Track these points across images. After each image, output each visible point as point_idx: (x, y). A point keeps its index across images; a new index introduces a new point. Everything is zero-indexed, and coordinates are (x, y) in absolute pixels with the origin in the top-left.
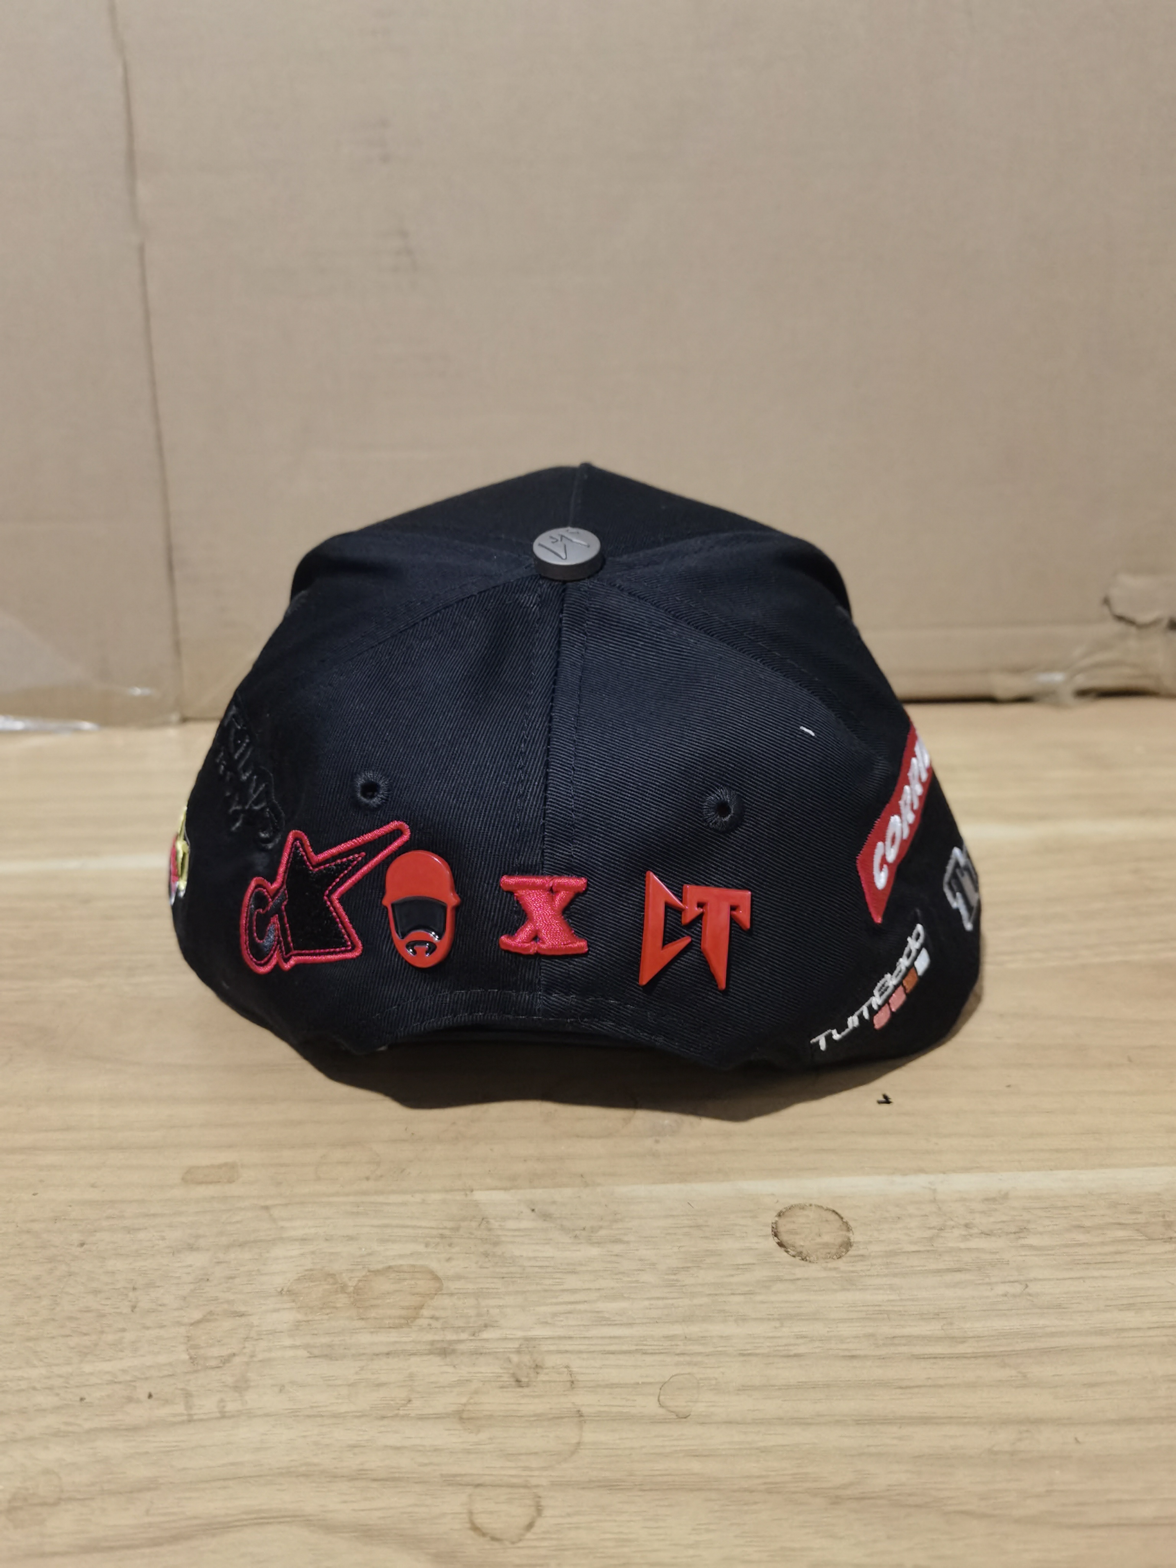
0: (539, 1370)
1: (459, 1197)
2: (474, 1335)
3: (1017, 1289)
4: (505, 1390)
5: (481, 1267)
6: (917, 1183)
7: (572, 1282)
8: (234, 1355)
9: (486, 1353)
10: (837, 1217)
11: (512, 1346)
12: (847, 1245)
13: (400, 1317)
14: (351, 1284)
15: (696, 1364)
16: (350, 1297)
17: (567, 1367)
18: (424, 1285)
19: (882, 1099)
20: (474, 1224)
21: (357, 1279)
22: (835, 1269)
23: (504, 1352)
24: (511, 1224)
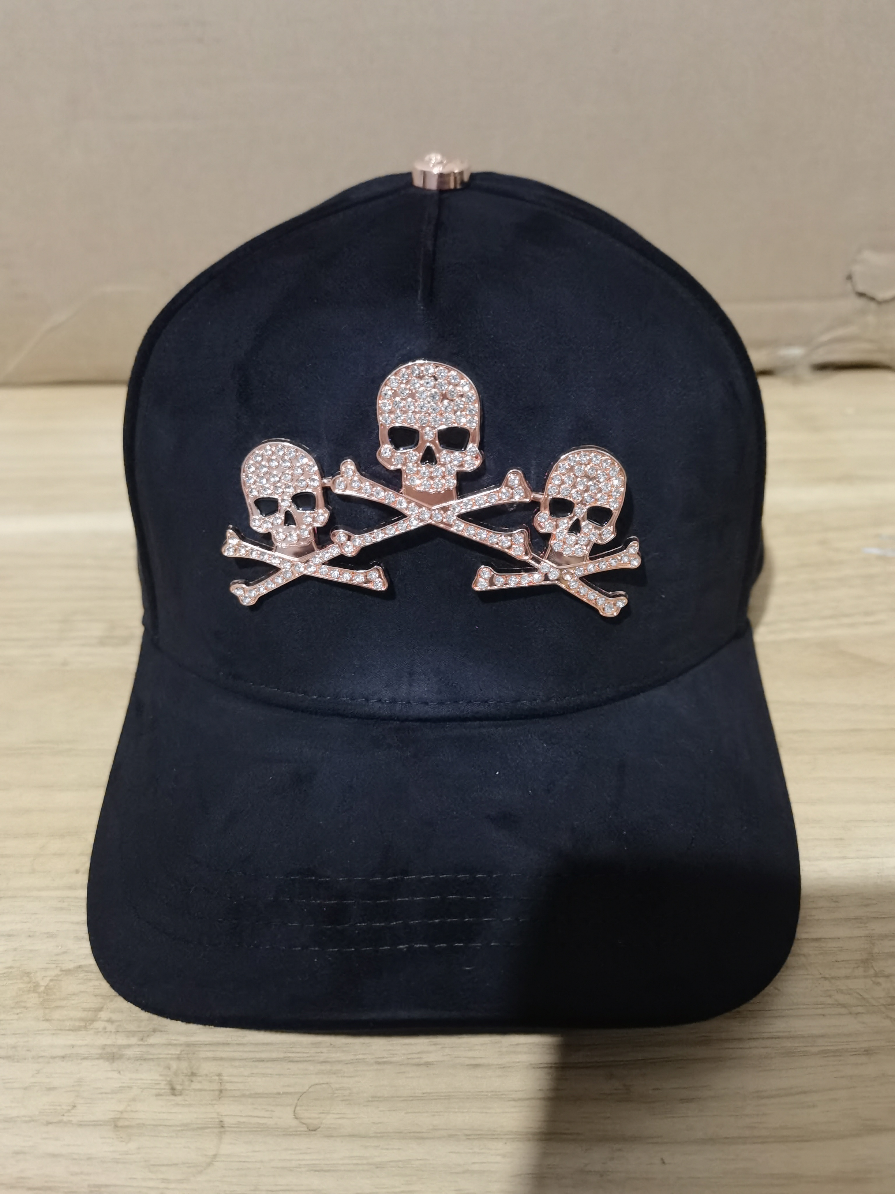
0: (194, 1079)
2: (142, 1040)
4: (160, 1097)
9: (149, 1059)
11: (174, 1053)
13: (82, 1019)
15: (334, 1074)
16: (40, 997)
17: (219, 1075)
21: (48, 979)
23: (166, 1058)
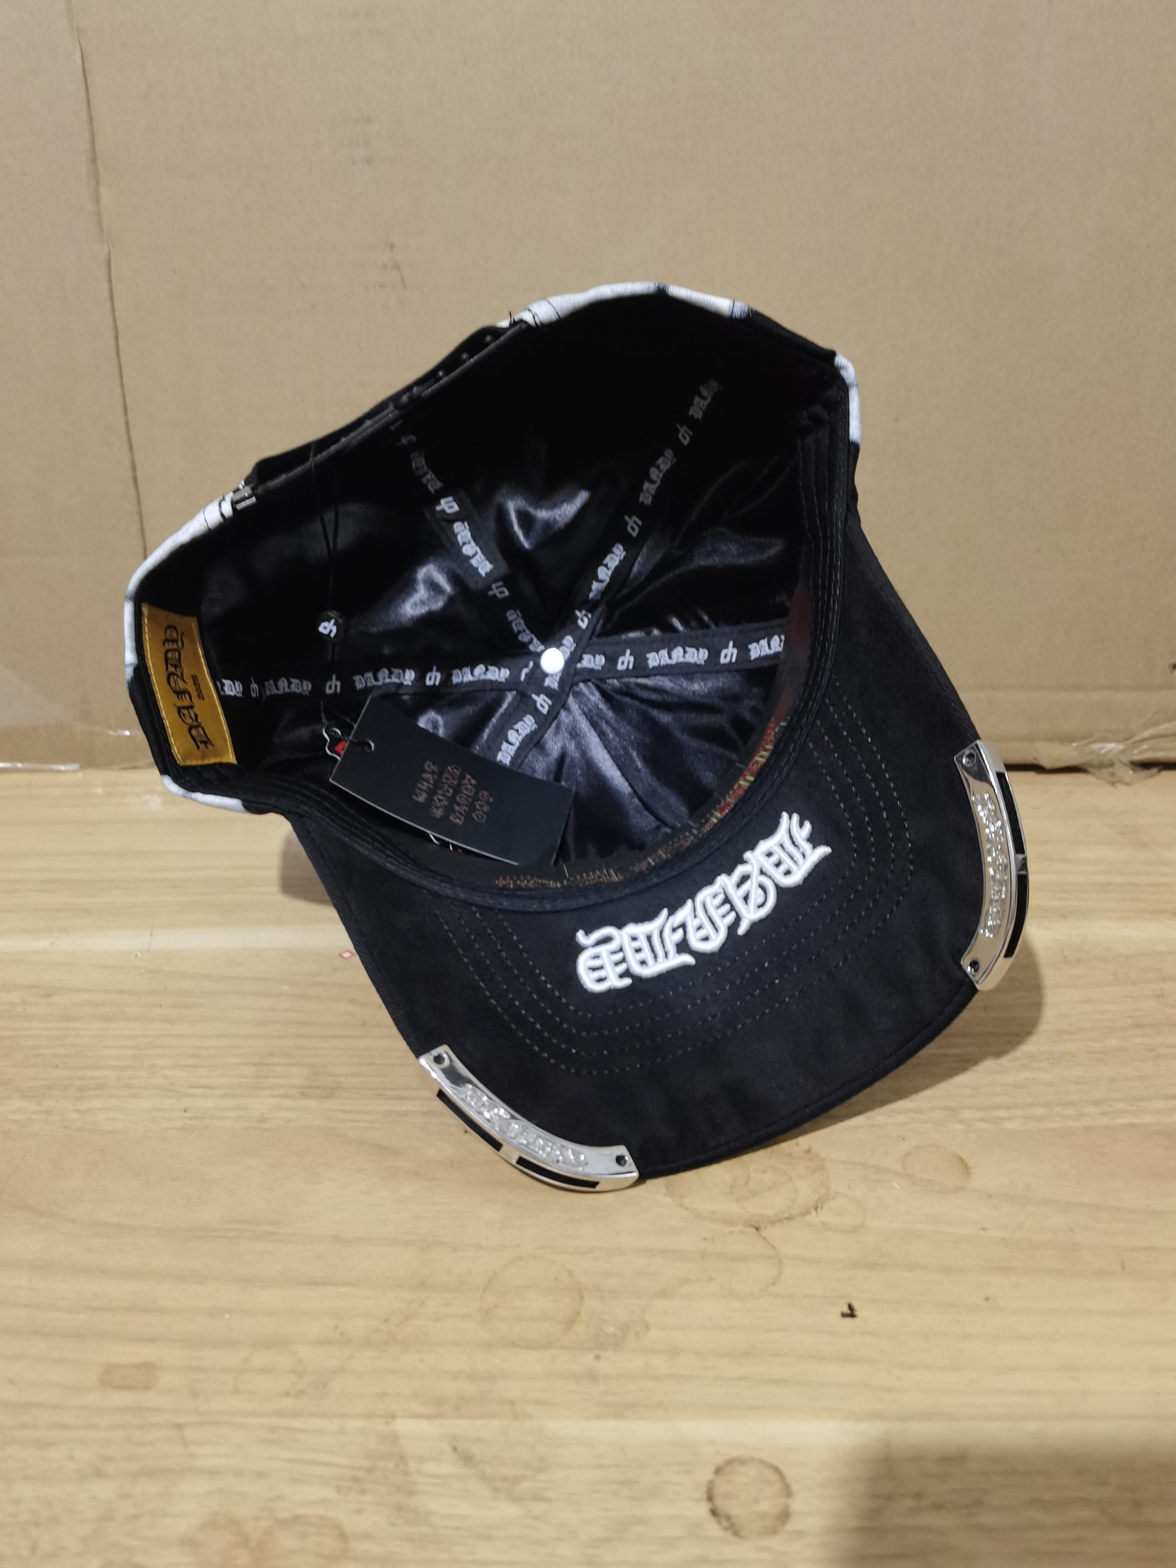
1: (380, 1425)
5: (393, 1525)
7: (484, 1551)
10: (779, 1478)
12: (785, 1516)
14: (255, 1536)
18: (329, 1543)
19: (846, 1310)
20: (390, 1465)
22: (769, 1549)
24: (430, 1467)
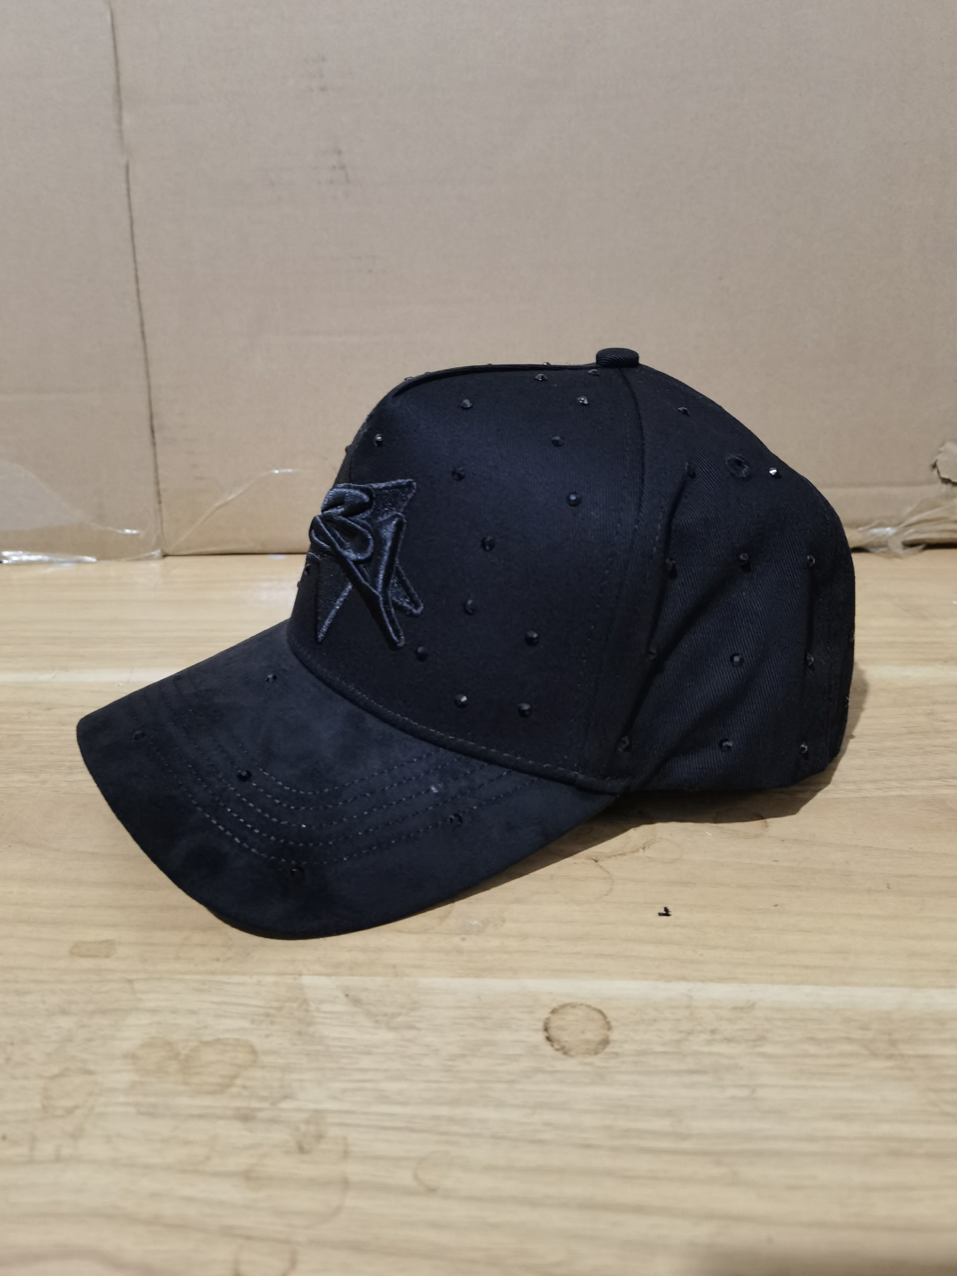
0: (321, 1140)
1: (289, 980)
2: (273, 1104)
3: (745, 1093)
4: (289, 1155)
5: (294, 1044)
6: (678, 989)
7: (365, 1062)
8: (77, 1107)
9: (280, 1122)
10: (602, 1017)
11: (303, 1117)
12: (606, 1042)
13: (218, 1085)
14: (184, 1052)
15: (453, 1144)
16: (180, 1064)
17: (344, 1138)
18: (242, 1057)
19: (663, 911)
20: (295, 1005)
21: (189, 1048)
22: (591, 1064)
23: (296, 1121)
24: (326, 1007)
